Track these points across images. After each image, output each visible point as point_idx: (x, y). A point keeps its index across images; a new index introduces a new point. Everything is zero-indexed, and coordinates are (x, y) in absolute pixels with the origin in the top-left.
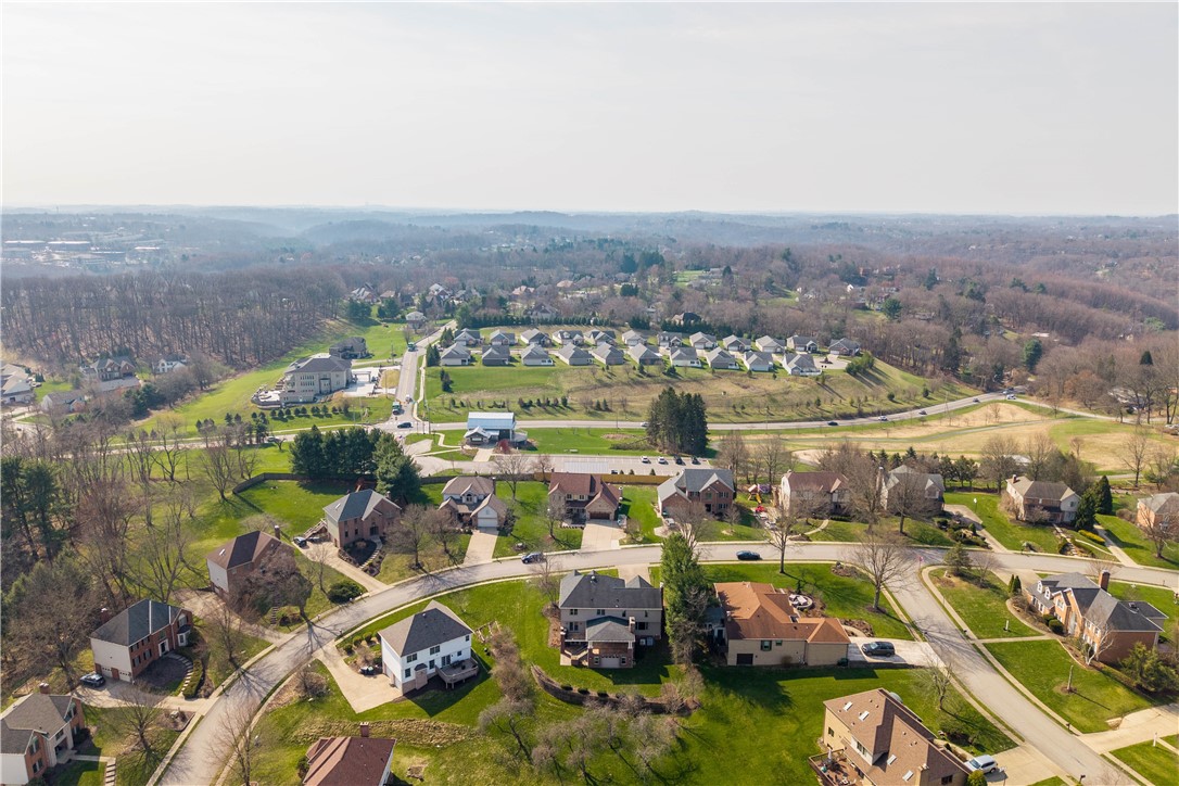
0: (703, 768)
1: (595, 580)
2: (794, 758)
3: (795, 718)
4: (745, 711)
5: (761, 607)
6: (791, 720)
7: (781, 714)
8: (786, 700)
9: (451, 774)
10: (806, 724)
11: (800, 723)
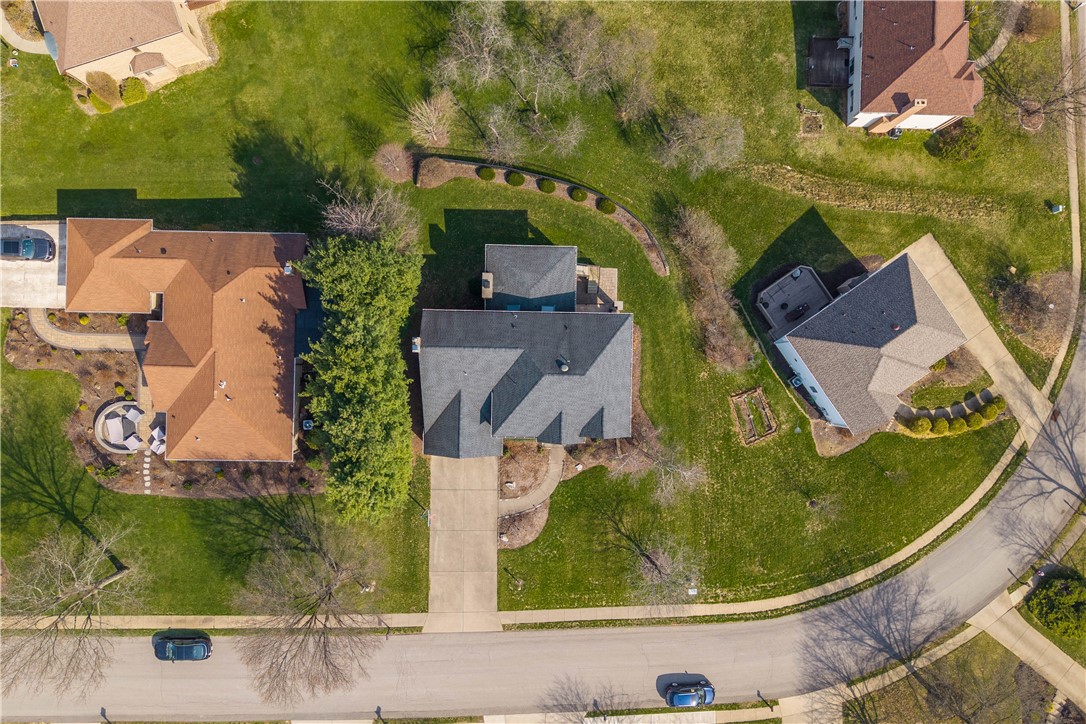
0: (404, 47)
1: (560, 364)
2: (264, 36)
3: (236, 113)
4: (316, 137)
5: (214, 289)
6: (246, 111)
7: (261, 124)
8: (242, 153)
9: (761, 117)
10: (224, 100)
11: (232, 102)
